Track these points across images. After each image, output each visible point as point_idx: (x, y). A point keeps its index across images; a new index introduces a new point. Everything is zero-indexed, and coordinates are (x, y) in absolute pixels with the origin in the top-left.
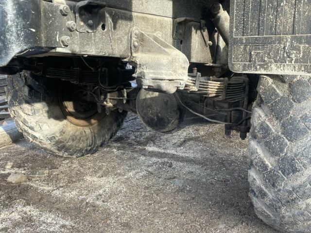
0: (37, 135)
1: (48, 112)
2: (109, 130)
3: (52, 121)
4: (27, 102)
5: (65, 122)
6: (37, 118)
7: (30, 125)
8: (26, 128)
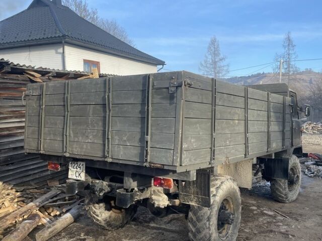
0: (99, 218)
1: (105, 207)
2: (130, 214)
3: (107, 212)
4: (97, 203)
5: (111, 211)
6: (100, 210)
7: (97, 214)
8: (94, 215)
